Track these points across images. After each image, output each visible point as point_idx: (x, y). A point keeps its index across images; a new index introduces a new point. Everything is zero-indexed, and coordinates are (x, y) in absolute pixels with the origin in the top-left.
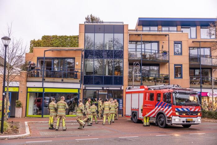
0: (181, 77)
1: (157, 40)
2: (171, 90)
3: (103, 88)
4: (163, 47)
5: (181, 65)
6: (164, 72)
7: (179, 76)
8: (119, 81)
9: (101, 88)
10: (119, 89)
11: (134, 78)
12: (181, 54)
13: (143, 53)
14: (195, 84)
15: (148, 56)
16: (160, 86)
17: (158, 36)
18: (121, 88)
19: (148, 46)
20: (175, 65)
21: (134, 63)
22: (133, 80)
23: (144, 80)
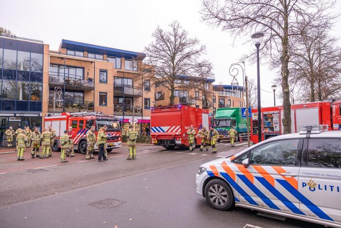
0: (106, 105)
1: (83, 66)
2: (94, 117)
3: (15, 114)
4: (88, 74)
5: (106, 93)
6: (89, 99)
7: (104, 103)
8: (38, 107)
9: (13, 115)
10: (37, 115)
11: (55, 104)
12: (106, 82)
13: (66, 79)
14: (118, 111)
15: (71, 82)
16: (84, 113)
17: (83, 62)
18: (39, 115)
19: (72, 71)
20: (100, 93)
21: (55, 88)
22: (54, 106)
23: (67, 107)
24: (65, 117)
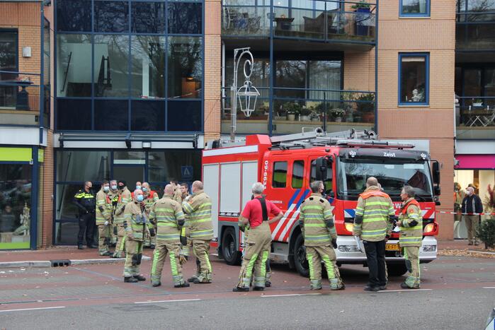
0: (425, 100)
3: (128, 143)
5: (426, 55)
6: (358, 82)
7: (416, 95)
9: (122, 145)
10: (189, 146)
12: (427, 12)
13: (280, 14)
14: (478, 124)
18: (195, 143)
20: (402, 55)
23: (282, 113)
24: (254, 149)
